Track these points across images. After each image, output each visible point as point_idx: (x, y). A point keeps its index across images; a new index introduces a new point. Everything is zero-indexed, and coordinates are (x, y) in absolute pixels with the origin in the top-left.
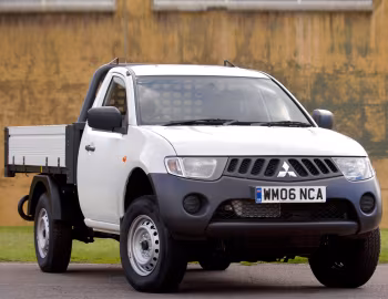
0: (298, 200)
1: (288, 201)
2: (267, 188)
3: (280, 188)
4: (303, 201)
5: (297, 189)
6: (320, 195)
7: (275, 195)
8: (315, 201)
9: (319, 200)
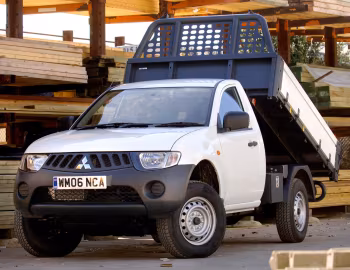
0: (84, 187)
1: (77, 187)
2: (61, 178)
3: (71, 178)
4: (89, 188)
5: (84, 178)
6: (102, 183)
7: (67, 183)
8: (98, 187)
9: (101, 187)
